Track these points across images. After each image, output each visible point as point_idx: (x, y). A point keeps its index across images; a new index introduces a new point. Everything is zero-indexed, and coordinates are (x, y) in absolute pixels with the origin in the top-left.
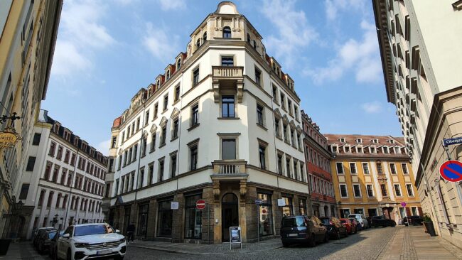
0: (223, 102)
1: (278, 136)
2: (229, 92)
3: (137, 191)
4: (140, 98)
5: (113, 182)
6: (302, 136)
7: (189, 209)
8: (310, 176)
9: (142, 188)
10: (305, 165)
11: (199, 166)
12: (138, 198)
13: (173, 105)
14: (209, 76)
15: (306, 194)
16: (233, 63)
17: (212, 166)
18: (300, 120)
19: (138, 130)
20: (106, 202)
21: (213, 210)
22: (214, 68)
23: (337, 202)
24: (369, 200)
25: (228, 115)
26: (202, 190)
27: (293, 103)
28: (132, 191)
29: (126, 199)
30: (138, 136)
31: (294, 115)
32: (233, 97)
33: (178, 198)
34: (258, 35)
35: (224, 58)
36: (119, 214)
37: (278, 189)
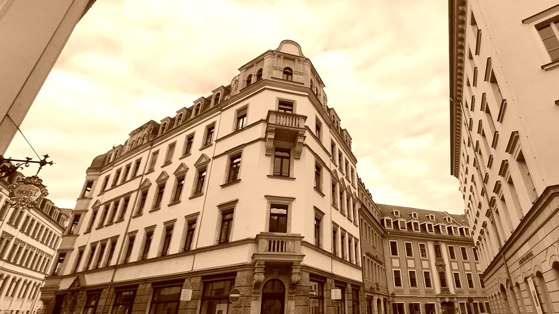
0: (276, 156)
1: (334, 205)
2: (284, 144)
3: (116, 267)
4: (145, 132)
5: (73, 250)
6: (358, 206)
7: (206, 302)
8: (364, 257)
9: (126, 264)
10: (359, 242)
11: (234, 237)
12: (116, 280)
13: (200, 150)
14: (261, 121)
15: (360, 283)
16: (291, 110)
17: (256, 241)
18: (356, 186)
19: (134, 177)
20: (53, 282)
21: (249, 304)
22: (270, 112)
23: (390, 293)
24: (427, 292)
25: (281, 173)
26: (235, 274)
27: (350, 164)
28: (107, 267)
29: (91, 280)
30: (134, 185)
31: (351, 180)
32: (288, 151)
33: (193, 284)
34: (320, 82)
35: (282, 103)
36: (75, 302)
37: (332, 275)
